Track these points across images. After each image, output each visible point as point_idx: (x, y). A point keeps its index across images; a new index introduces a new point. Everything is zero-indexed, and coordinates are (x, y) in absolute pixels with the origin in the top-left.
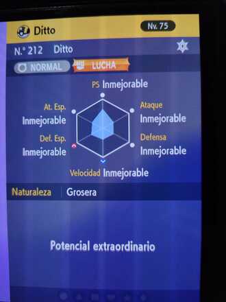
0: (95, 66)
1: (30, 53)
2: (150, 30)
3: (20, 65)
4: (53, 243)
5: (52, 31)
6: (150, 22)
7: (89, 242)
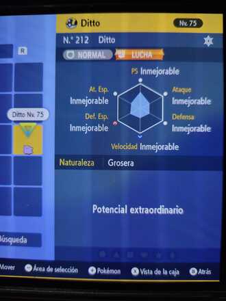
0: (134, 55)
1: (77, 42)
2: (182, 26)
3: (68, 52)
4: (95, 207)
5: (97, 24)
6: (182, 19)
7: (126, 206)
